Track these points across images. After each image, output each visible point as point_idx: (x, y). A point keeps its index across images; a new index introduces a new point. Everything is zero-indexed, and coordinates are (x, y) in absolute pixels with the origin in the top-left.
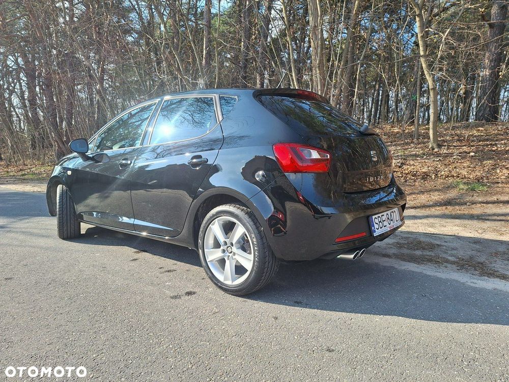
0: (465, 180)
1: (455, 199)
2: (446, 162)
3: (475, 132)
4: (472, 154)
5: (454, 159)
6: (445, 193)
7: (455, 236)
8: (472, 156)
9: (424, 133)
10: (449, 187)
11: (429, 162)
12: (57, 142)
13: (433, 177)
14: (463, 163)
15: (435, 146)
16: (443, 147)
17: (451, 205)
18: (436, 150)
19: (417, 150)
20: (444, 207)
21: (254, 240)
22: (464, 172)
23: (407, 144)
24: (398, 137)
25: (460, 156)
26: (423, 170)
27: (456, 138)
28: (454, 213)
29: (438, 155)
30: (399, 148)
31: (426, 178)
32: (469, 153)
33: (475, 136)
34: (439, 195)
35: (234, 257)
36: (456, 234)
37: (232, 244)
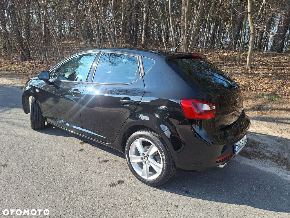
0: (267, 93)
1: (262, 105)
2: (255, 79)
3: (271, 59)
4: (270, 75)
5: (260, 77)
6: (256, 101)
7: (266, 135)
8: (270, 76)
9: (242, 58)
10: (258, 97)
11: (245, 78)
12: (20, 49)
13: (249, 89)
14: (265, 80)
15: (249, 68)
16: (254, 69)
17: (260, 110)
18: (250, 71)
19: (239, 70)
20: (256, 112)
21: (164, 157)
22: (266, 87)
23: (233, 65)
24: (227, 60)
25: (263, 75)
26: (242, 84)
27: (261, 63)
28: (263, 116)
29: (251, 74)
30: (228, 68)
31: (244, 90)
32: (269, 74)
33: (272, 63)
34: (253, 102)
35: (149, 163)
36: (267, 134)
37: (148, 156)
